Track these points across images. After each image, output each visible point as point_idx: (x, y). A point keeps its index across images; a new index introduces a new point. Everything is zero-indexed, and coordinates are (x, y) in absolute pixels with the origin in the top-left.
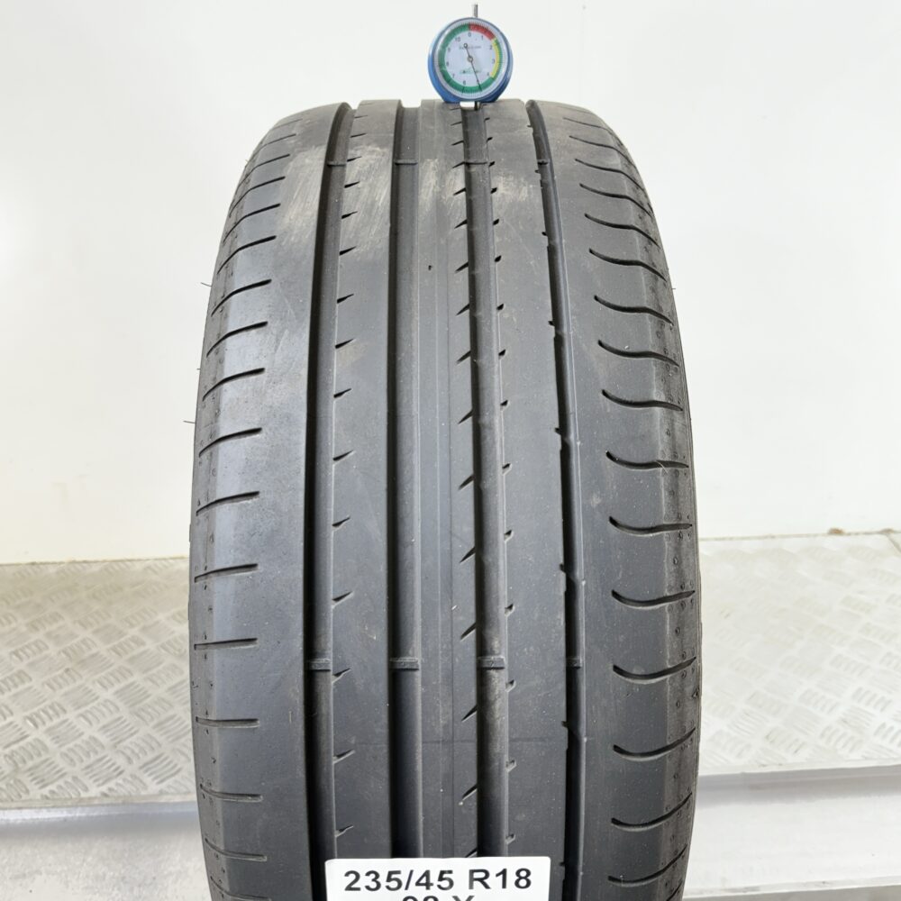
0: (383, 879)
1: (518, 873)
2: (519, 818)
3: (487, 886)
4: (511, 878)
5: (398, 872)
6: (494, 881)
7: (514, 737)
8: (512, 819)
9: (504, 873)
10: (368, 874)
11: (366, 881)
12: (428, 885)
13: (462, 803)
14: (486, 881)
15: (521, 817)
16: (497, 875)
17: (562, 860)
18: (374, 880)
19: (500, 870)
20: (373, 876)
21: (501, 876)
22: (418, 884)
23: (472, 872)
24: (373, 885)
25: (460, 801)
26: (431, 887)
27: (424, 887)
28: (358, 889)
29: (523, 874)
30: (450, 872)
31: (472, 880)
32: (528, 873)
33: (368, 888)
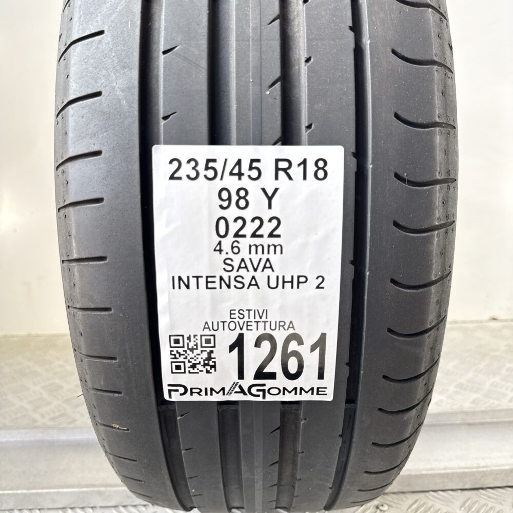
0: (201, 167)
1: (316, 163)
2: (316, 107)
3: (290, 178)
4: (311, 168)
5: (214, 161)
6: (296, 171)
7: (311, 37)
8: (310, 108)
9: (304, 162)
10: (189, 162)
11: (186, 169)
12: (240, 175)
13: (268, 93)
14: (289, 171)
15: (319, 106)
16: (299, 165)
17: (353, 149)
18: (194, 168)
19: (302, 160)
20: (193, 164)
21: (302, 166)
22: (231, 174)
23: (277, 161)
24: (193, 175)
25: (267, 90)
26: (242, 177)
27: (237, 177)
28: (180, 178)
29: (321, 164)
30: (258, 161)
31: (277, 169)
32: (325, 163)
33: (188, 176)
